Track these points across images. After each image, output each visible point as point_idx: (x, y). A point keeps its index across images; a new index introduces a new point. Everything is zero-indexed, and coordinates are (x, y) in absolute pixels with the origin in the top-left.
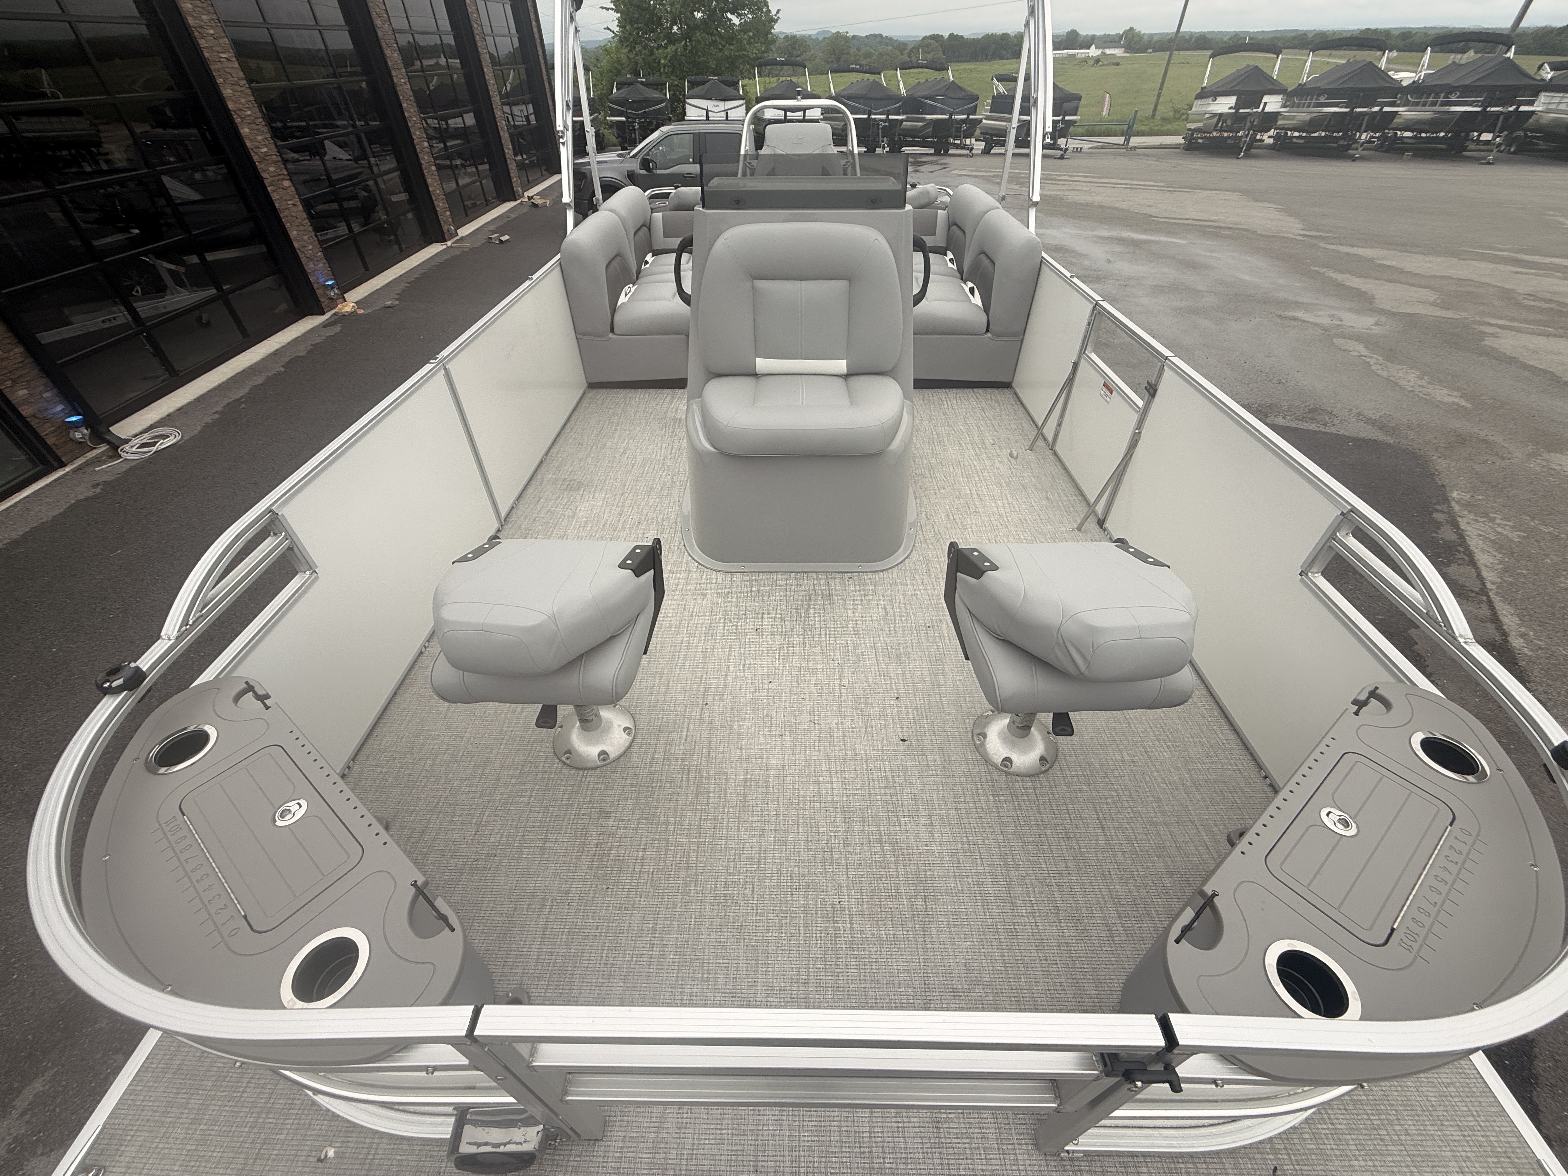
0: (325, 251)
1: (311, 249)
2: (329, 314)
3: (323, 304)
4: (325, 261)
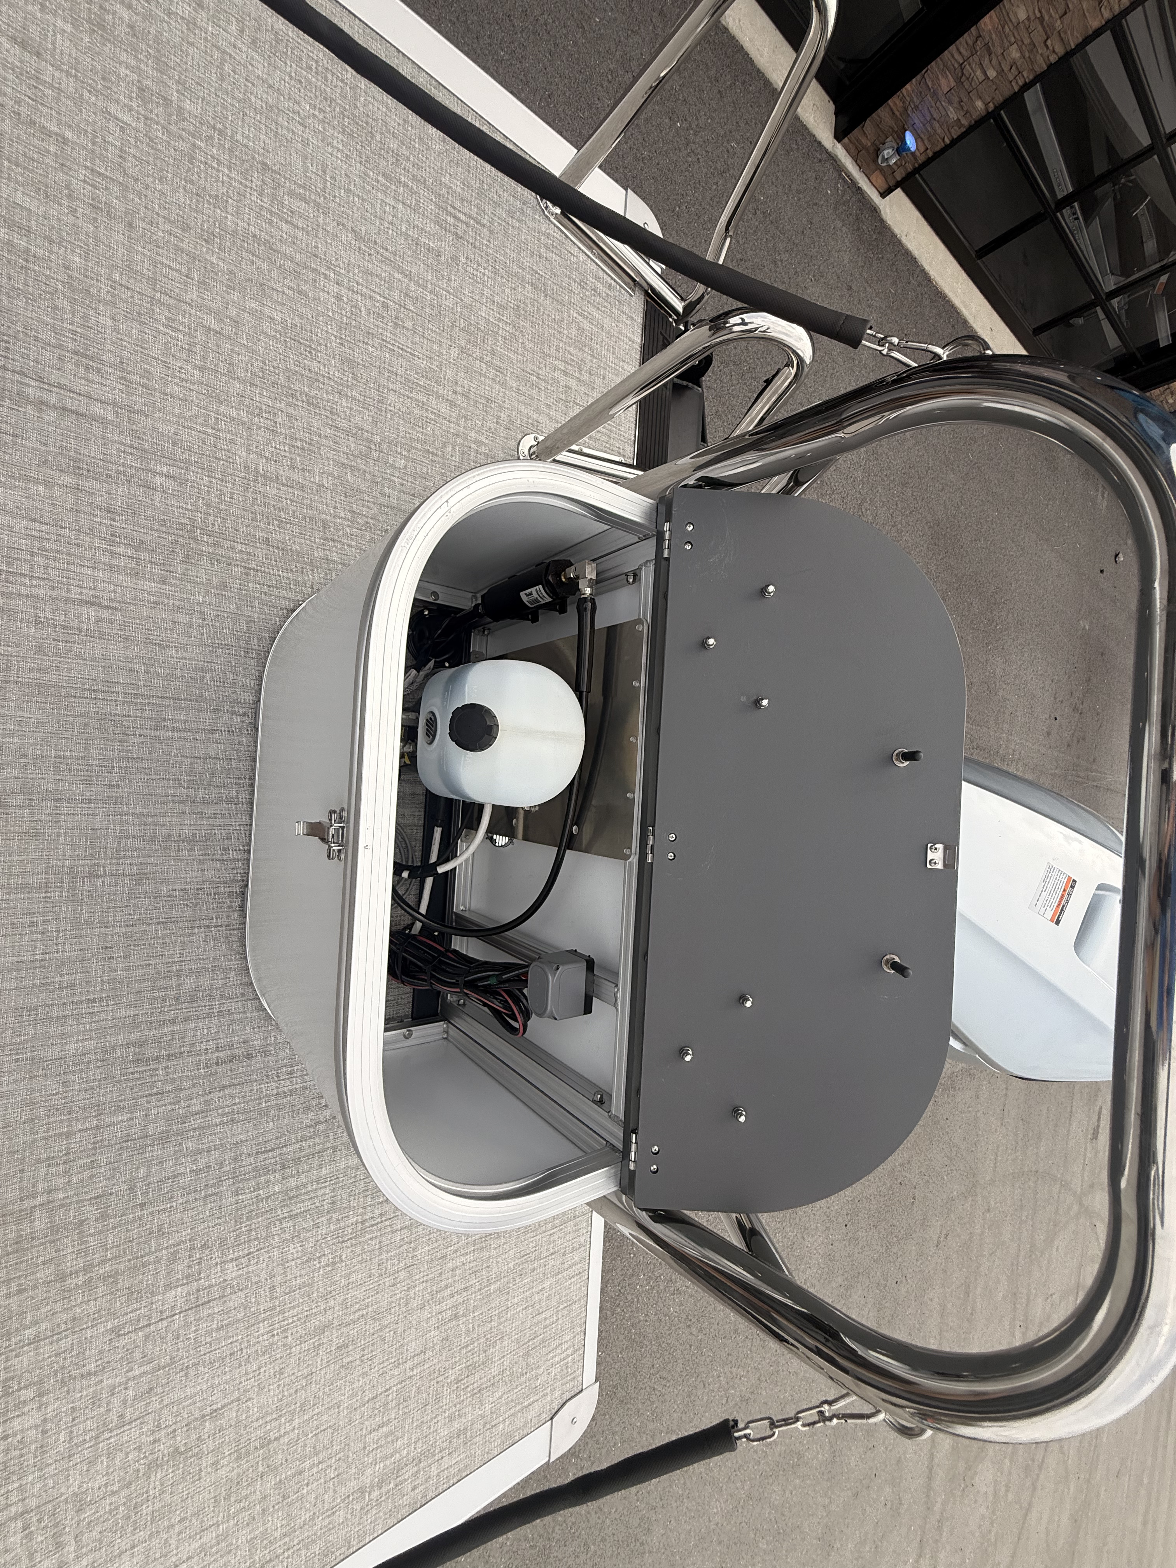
0: (992, 116)
1: (987, 78)
2: (840, 151)
3: (856, 132)
4: (965, 122)
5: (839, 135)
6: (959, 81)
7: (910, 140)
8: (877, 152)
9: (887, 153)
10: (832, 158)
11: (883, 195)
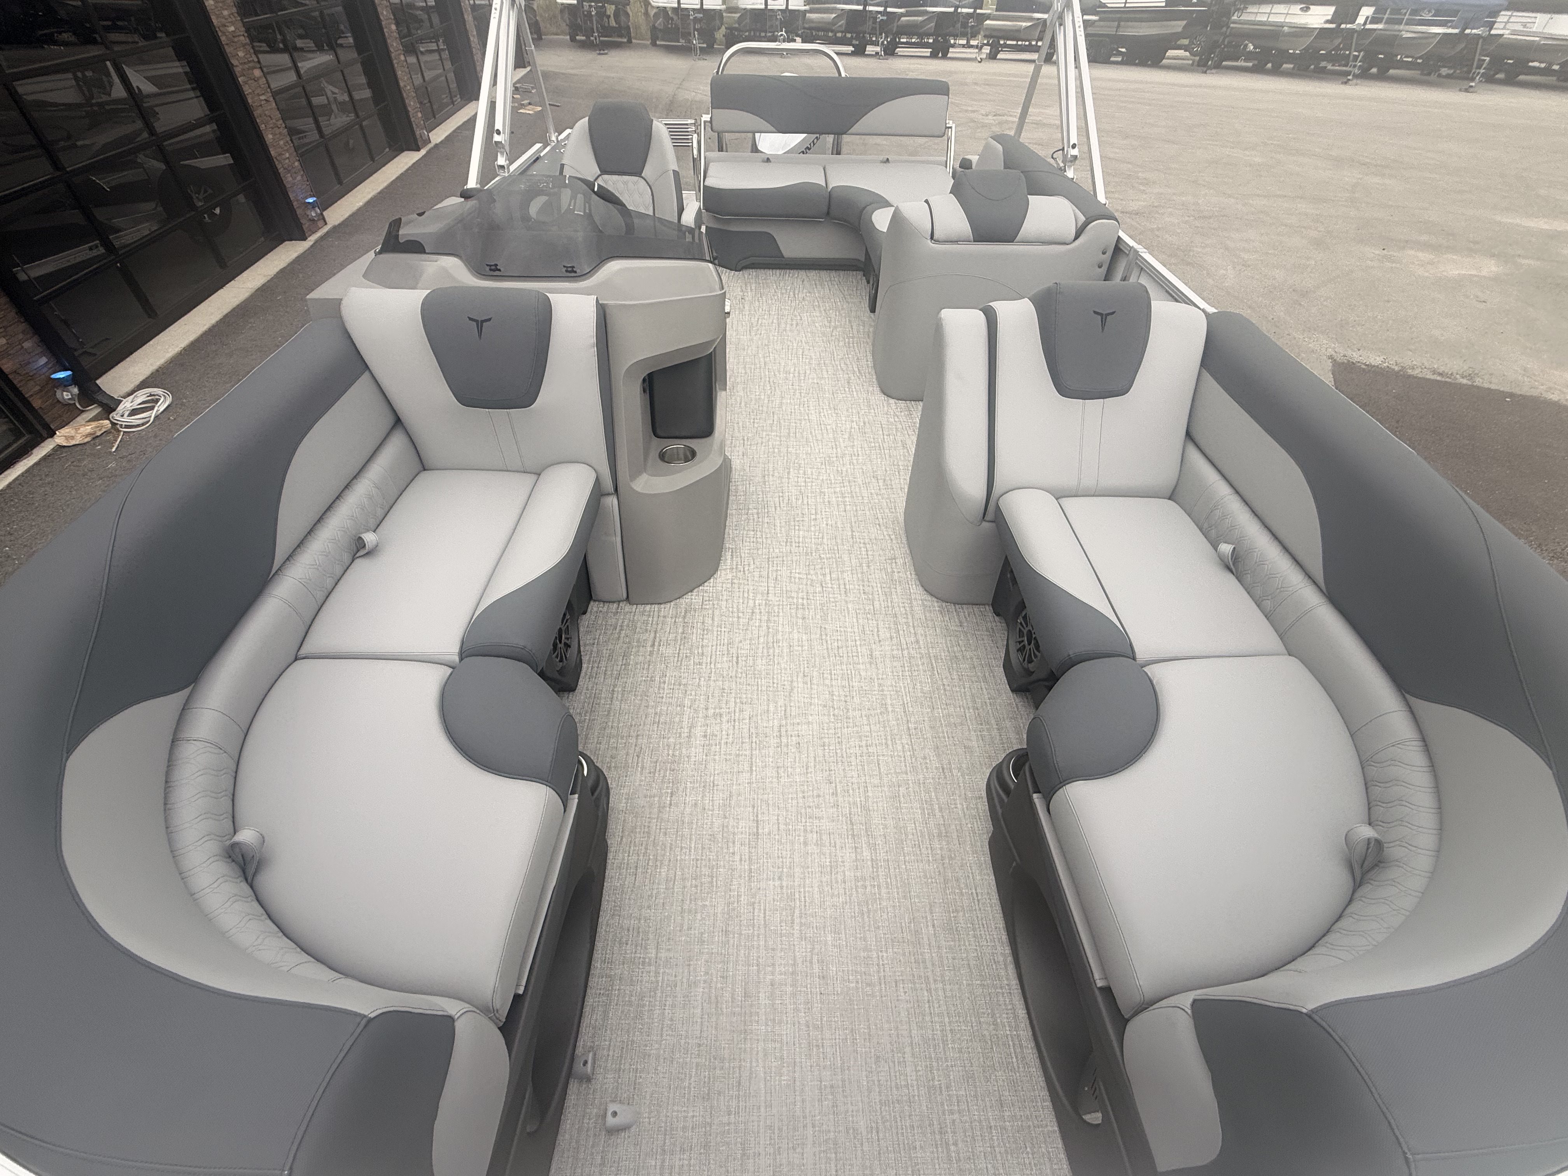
0: (301, 159)
1: (288, 158)
2: (312, 239)
3: (304, 227)
4: (302, 172)
5: (304, 238)
6: (289, 171)
7: (311, 200)
8: (312, 220)
9: (314, 214)
10: (316, 242)
11: (326, 224)
